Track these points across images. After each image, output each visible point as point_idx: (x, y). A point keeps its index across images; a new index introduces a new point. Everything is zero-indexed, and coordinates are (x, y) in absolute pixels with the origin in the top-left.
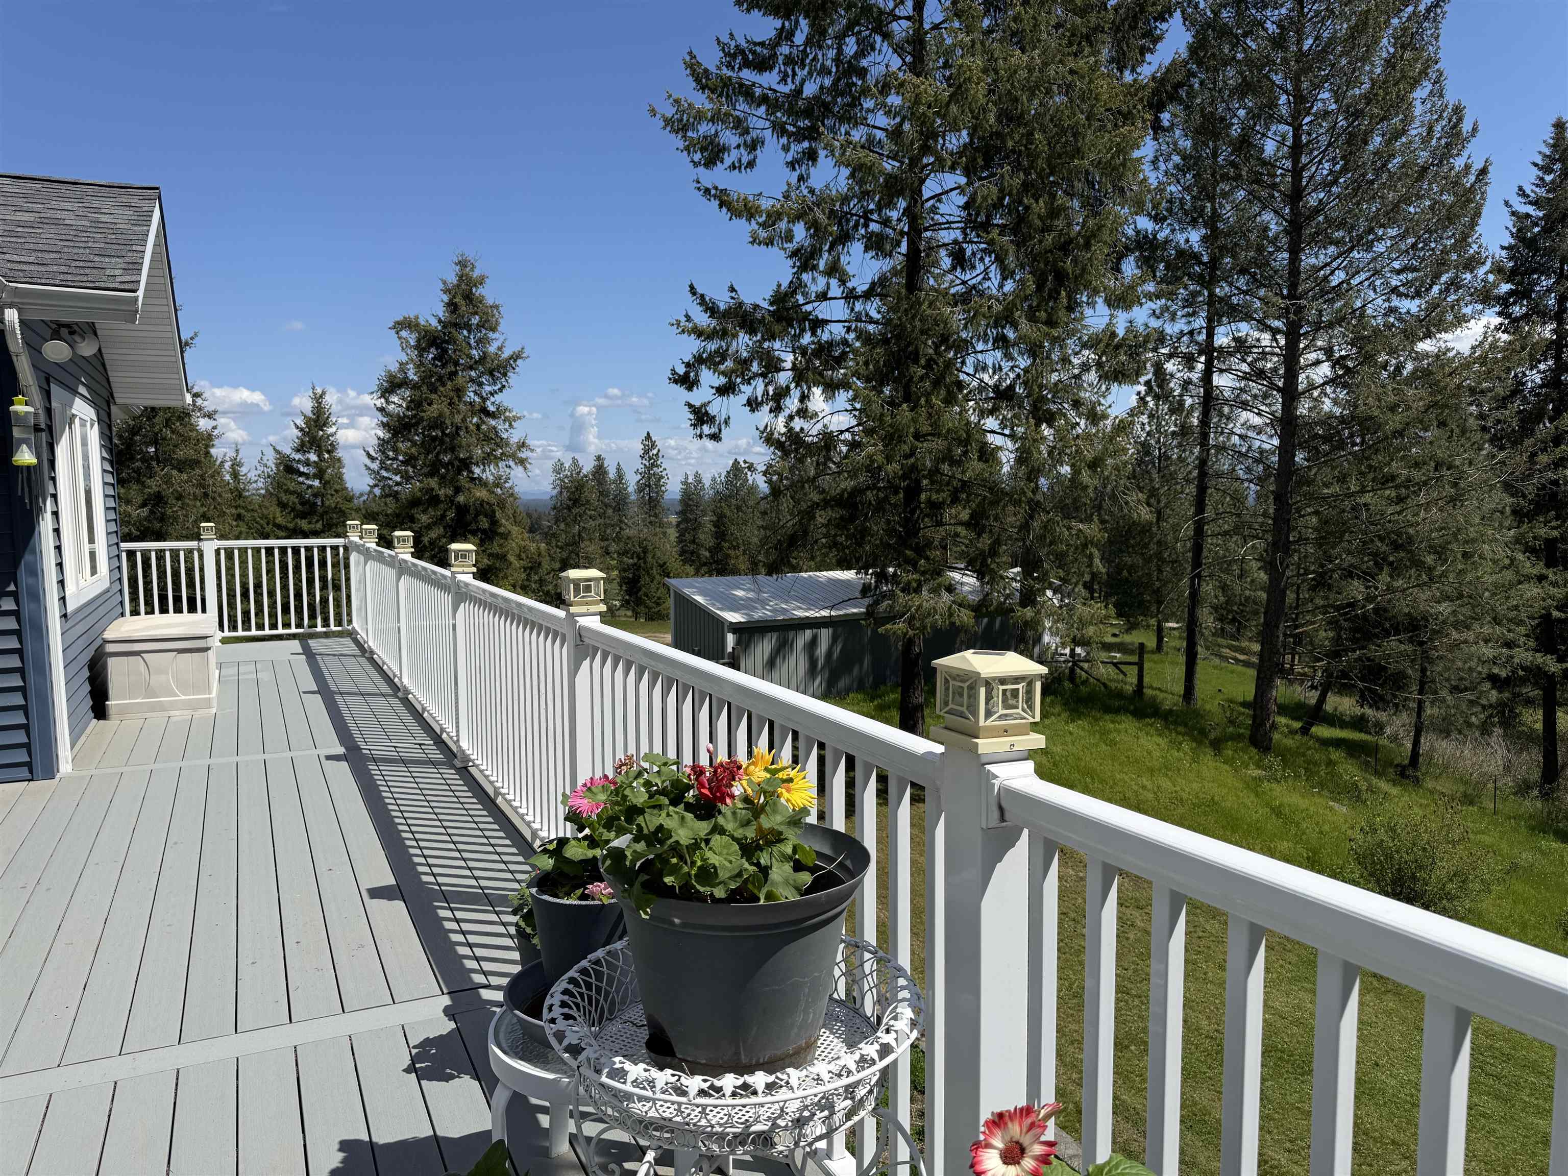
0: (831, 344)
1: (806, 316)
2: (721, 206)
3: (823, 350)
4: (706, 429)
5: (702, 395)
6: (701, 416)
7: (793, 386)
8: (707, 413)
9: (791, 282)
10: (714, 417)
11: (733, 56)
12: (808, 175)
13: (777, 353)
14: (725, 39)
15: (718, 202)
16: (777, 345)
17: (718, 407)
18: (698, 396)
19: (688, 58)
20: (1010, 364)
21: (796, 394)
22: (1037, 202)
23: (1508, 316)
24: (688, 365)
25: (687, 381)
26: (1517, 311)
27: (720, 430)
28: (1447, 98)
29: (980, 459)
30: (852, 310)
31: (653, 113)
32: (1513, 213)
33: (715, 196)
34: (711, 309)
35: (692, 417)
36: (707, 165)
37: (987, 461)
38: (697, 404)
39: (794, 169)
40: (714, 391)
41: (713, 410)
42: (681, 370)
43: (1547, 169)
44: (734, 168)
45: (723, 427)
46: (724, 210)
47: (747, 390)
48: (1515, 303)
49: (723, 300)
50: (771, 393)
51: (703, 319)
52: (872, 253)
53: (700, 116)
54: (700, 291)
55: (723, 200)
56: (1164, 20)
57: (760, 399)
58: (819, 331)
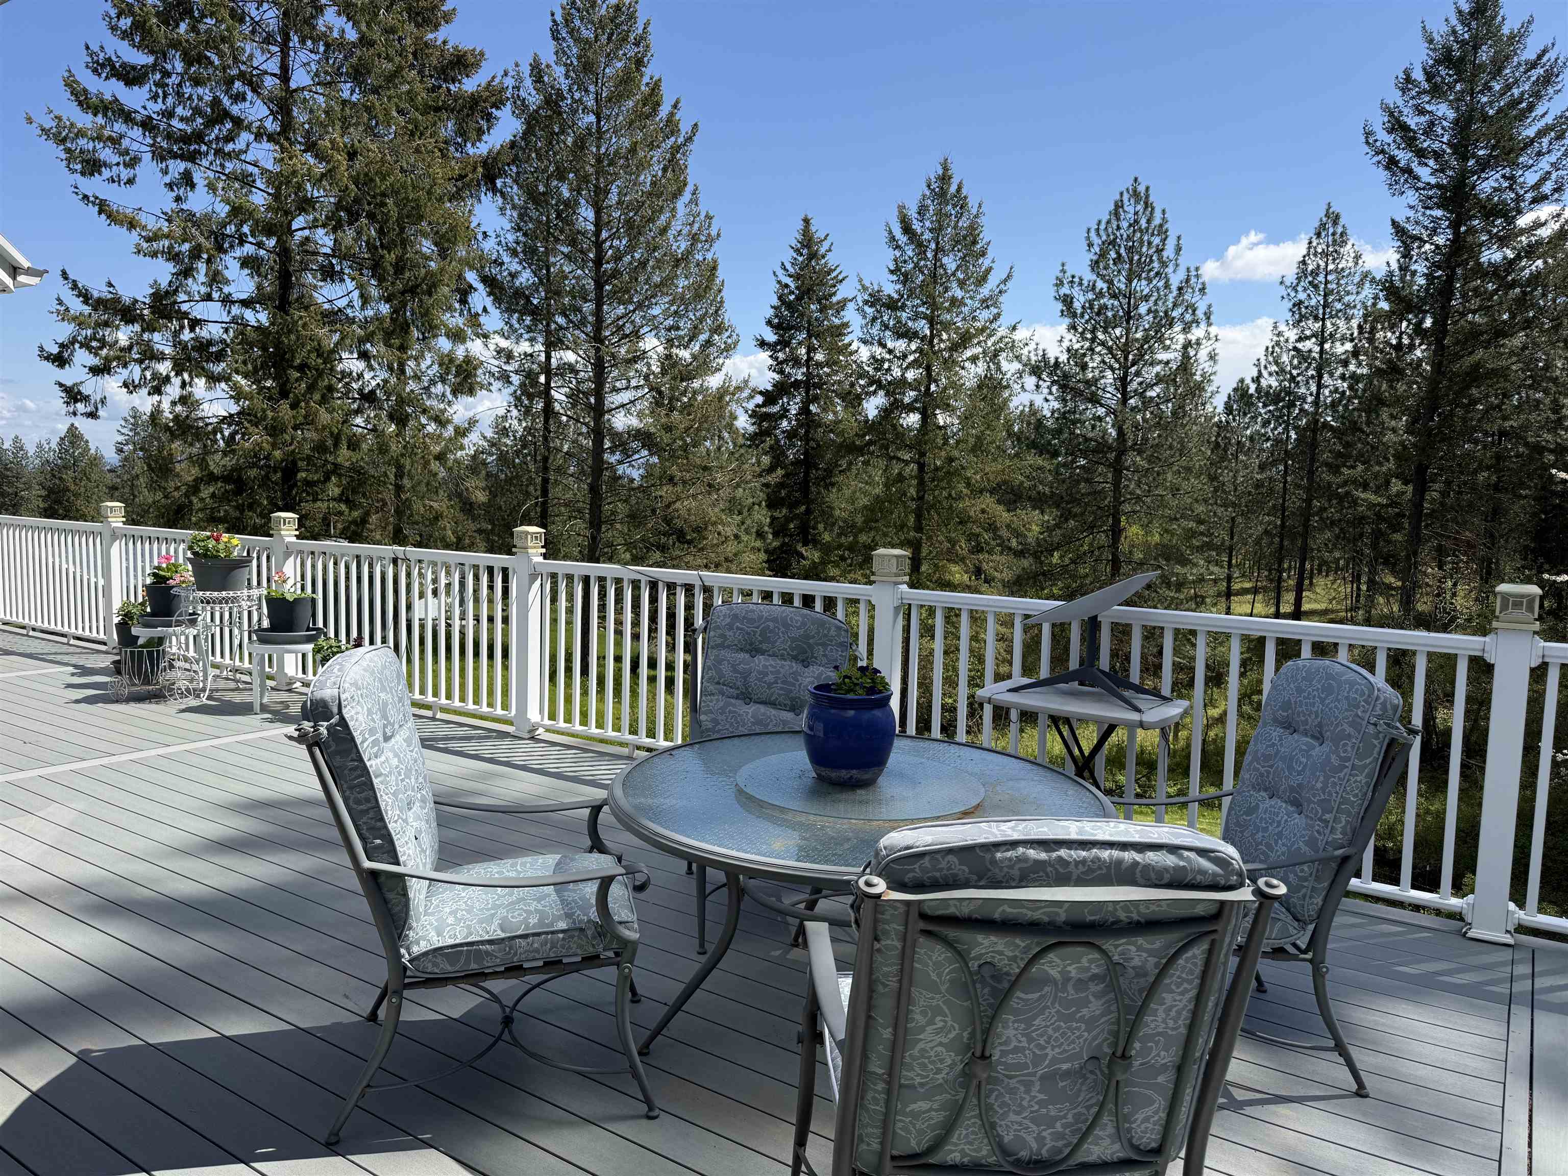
0: (210, 343)
1: (186, 315)
2: (100, 213)
3: (203, 346)
4: (80, 407)
5: (74, 374)
6: (73, 395)
7: (173, 374)
8: (80, 393)
9: (171, 282)
10: (88, 396)
11: (103, 66)
12: (186, 198)
13: (158, 346)
14: (95, 47)
15: (97, 208)
16: (157, 337)
17: (91, 386)
18: (70, 375)
19: (66, 74)
20: (372, 374)
21: (176, 381)
22: (389, 253)
23: (776, 359)
24: (62, 346)
25: (60, 360)
26: (781, 356)
27: (97, 409)
28: (700, 207)
29: (348, 448)
30: (229, 312)
31: (30, 121)
32: (779, 282)
33: (94, 203)
34: (85, 297)
35: (64, 395)
36: (83, 174)
37: (354, 450)
38: (69, 383)
39: (172, 190)
40: (87, 370)
41: (86, 390)
42: (55, 350)
43: (798, 251)
44: (113, 181)
45: (99, 406)
46: (103, 216)
47: (124, 374)
48: (780, 350)
49: (99, 290)
50: (149, 377)
51: (77, 306)
52: (246, 271)
53: (81, 134)
54: (72, 276)
55: (103, 207)
56: (498, 108)
57: (137, 382)
58: (197, 330)
